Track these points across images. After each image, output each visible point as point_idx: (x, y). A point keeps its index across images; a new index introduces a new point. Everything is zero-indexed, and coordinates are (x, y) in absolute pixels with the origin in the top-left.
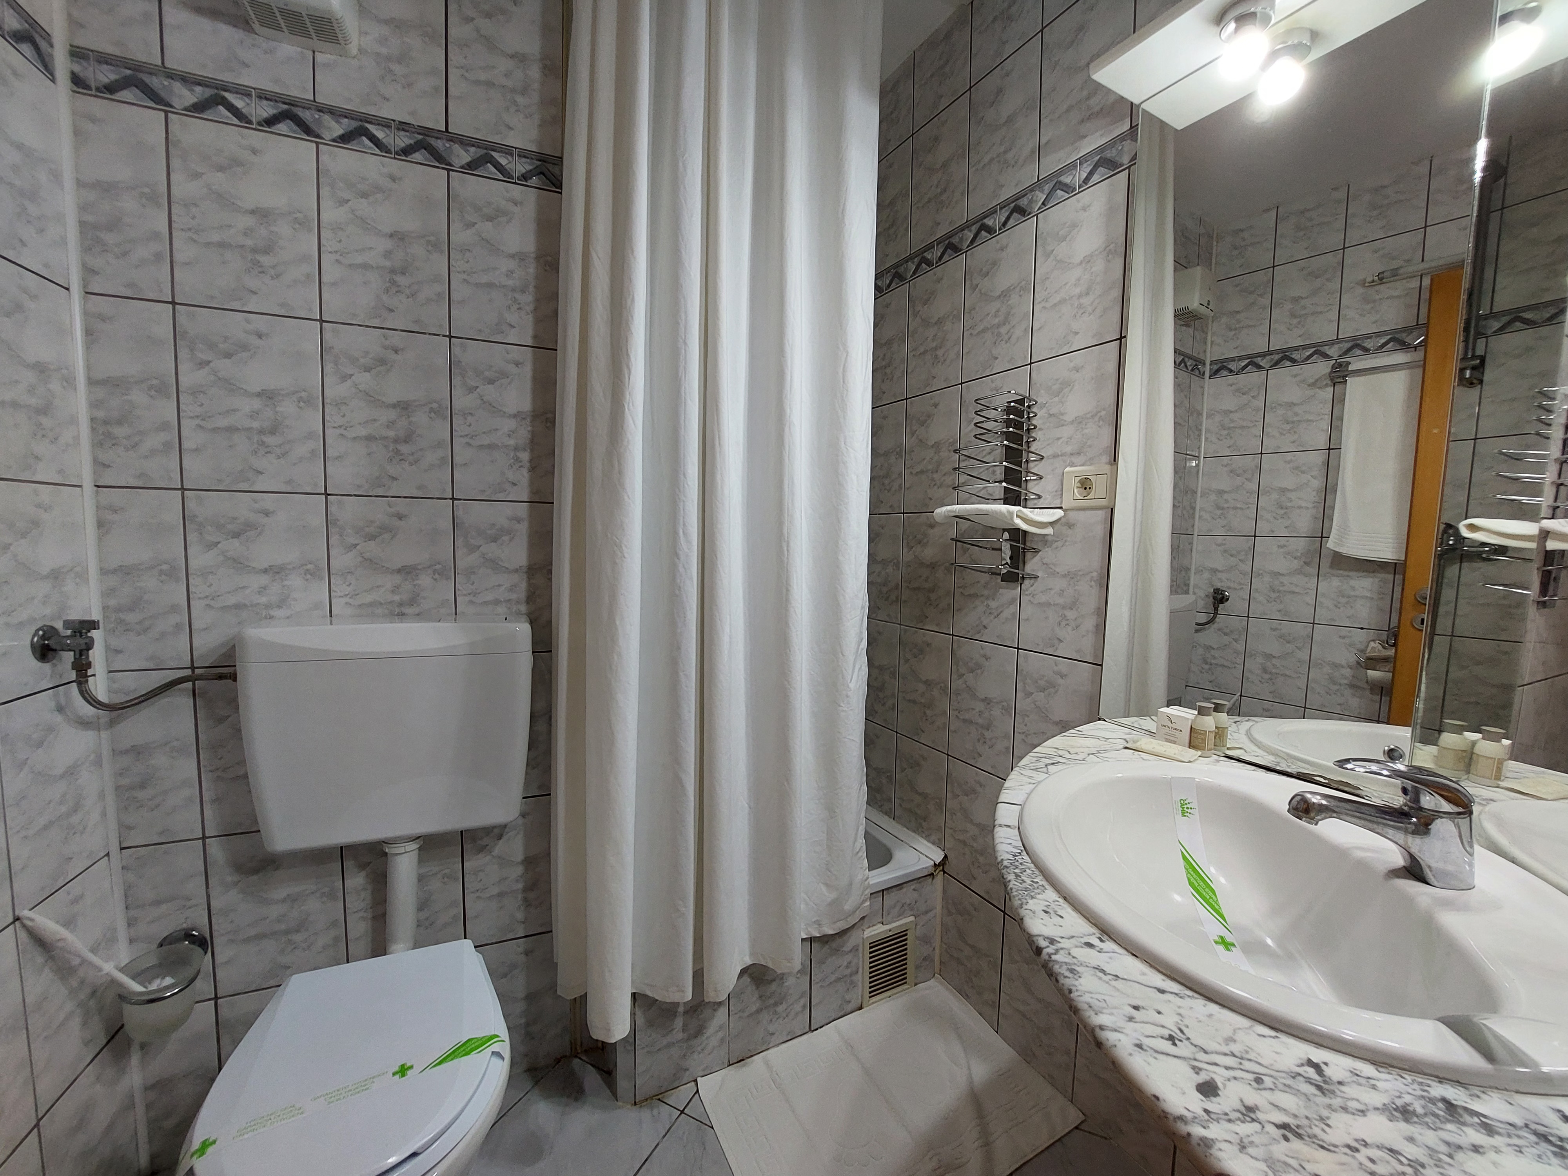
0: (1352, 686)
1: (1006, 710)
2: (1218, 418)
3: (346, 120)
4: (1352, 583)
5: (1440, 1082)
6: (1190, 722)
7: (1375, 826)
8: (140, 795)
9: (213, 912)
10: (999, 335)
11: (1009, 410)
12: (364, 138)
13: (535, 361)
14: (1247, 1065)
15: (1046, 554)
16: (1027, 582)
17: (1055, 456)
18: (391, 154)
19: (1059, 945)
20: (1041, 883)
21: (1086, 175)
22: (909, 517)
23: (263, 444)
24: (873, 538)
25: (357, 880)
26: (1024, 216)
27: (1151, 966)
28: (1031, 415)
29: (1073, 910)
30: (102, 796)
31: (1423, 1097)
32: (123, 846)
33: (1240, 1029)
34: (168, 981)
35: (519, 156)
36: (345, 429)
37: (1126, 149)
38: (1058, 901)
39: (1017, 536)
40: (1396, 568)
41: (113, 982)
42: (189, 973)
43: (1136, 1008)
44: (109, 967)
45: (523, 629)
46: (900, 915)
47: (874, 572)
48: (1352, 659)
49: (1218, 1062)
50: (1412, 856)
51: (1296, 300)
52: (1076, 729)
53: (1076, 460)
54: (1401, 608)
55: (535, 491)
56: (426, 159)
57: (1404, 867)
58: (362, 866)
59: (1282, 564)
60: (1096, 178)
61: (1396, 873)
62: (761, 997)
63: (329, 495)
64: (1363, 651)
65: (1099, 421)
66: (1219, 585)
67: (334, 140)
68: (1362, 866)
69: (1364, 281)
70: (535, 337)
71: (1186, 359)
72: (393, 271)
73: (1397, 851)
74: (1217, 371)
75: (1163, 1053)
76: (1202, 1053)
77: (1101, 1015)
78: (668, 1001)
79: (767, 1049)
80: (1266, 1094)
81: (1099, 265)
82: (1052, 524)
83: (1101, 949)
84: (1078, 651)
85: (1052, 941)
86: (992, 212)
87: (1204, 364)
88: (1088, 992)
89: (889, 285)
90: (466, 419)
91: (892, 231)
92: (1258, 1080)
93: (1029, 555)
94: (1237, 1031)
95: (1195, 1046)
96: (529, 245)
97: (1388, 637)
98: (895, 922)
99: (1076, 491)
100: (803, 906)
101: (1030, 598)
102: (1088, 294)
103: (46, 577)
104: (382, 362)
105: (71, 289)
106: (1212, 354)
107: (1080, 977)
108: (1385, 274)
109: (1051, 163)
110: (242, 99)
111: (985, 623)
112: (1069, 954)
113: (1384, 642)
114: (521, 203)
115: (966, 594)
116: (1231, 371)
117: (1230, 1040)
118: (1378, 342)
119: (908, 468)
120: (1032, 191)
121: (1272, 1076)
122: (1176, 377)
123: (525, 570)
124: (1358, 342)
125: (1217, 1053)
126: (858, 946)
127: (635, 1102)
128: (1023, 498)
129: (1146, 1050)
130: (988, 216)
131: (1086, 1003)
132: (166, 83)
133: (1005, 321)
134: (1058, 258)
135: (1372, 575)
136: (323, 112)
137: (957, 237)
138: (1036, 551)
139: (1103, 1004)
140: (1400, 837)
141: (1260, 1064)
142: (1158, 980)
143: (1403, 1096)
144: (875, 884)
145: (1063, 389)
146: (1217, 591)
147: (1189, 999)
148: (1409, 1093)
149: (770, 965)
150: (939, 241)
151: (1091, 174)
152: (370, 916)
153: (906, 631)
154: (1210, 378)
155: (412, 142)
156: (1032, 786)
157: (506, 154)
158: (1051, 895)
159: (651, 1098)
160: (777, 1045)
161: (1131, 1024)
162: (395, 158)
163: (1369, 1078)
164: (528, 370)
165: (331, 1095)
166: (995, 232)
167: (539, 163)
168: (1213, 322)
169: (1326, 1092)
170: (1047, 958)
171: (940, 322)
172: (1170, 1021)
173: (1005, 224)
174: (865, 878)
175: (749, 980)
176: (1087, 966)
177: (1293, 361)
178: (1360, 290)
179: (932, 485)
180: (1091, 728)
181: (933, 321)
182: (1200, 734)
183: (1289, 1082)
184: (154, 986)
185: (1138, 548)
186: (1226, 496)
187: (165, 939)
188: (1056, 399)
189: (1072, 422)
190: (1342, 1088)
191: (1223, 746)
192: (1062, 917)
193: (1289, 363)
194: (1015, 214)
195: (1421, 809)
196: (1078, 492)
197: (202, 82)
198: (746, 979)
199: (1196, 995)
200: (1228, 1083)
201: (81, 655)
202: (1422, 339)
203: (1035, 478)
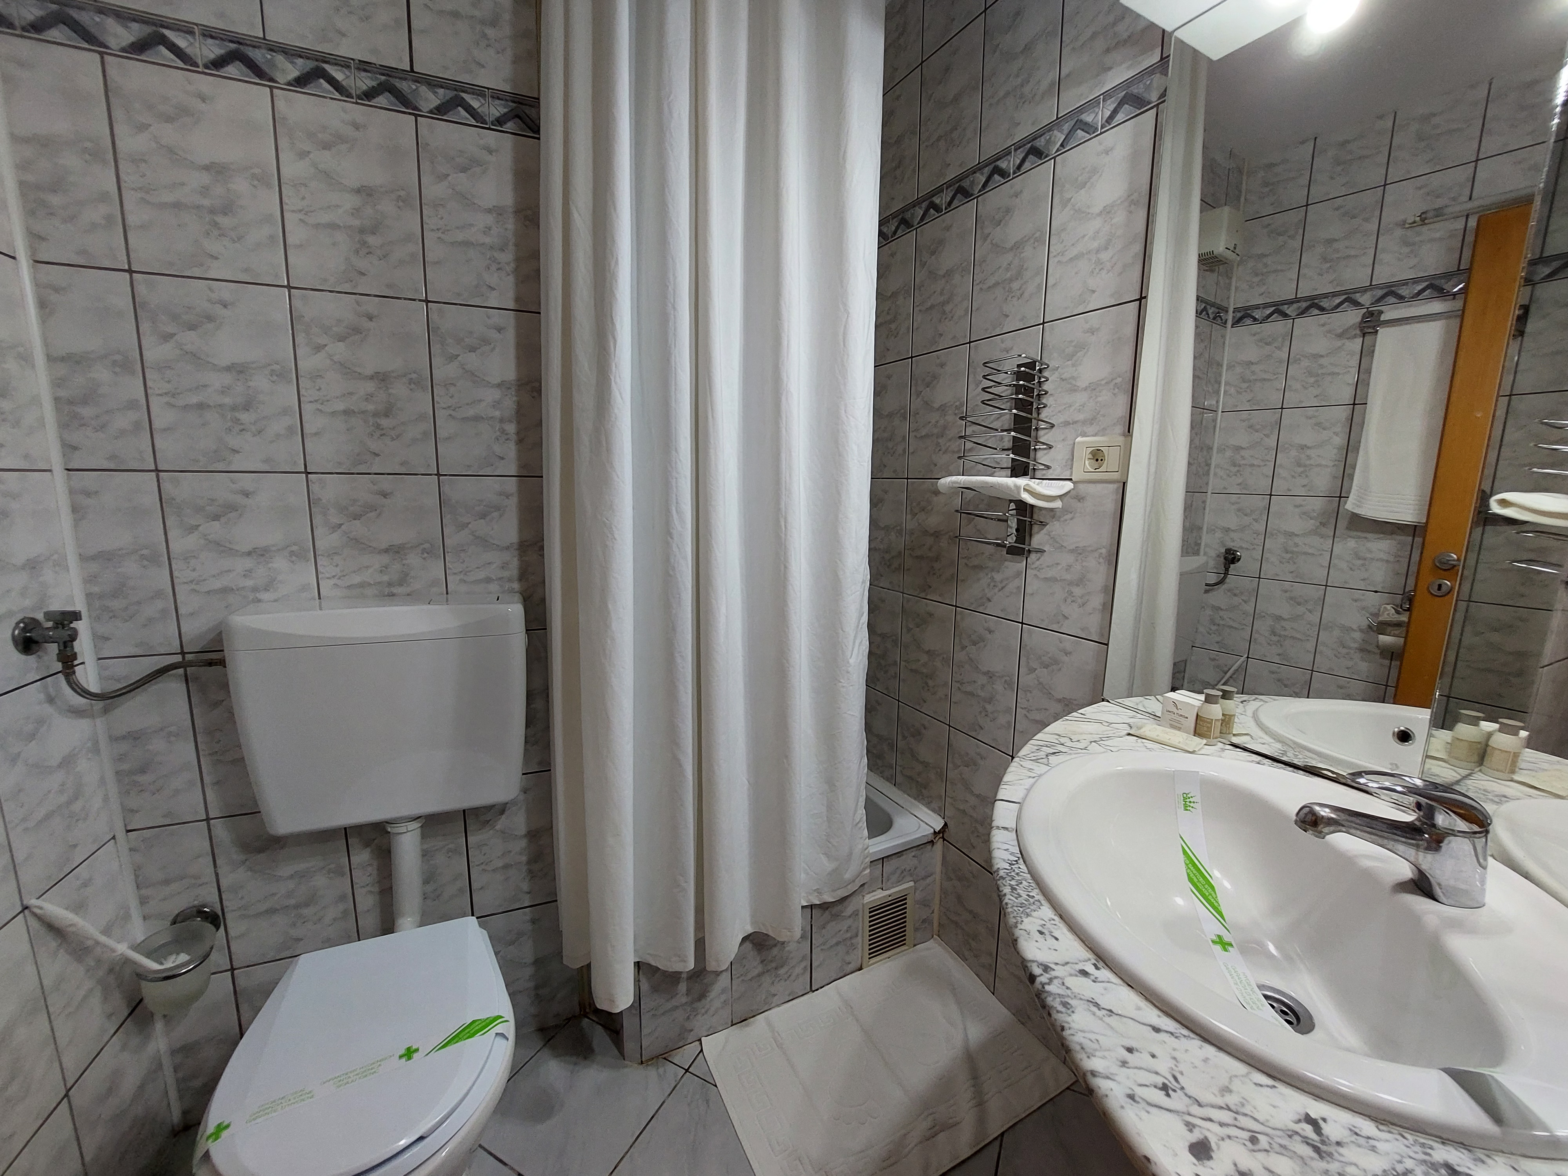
0: (1362, 650)
1: (1009, 684)
2: (1239, 369)
3: (301, 60)
4: (1369, 545)
5: (1443, 1143)
6: (1197, 708)
7: (1386, 841)
8: (141, 779)
9: (222, 889)
10: (1010, 291)
11: (1019, 375)
12: (322, 81)
13: (519, 327)
14: (1244, 1121)
15: (1054, 527)
16: (1033, 556)
17: (1067, 424)
18: (352, 98)
19: (1053, 974)
20: (1037, 897)
21: (1110, 113)
22: (913, 483)
23: (237, 421)
24: (875, 502)
25: (362, 857)
26: (1040, 159)
27: (1147, 999)
28: (1043, 380)
29: (1069, 931)
30: (102, 781)
31: (1425, 1161)
32: (129, 828)
33: (1236, 1076)
34: (183, 957)
35: (493, 97)
36: (322, 404)
37: (1155, 84)
38: (1054, 920)
39: (1023, 508)
40: (1414, 530)
41: (127, 961)
42: (202, 950)
43: (1130, 1050)
44: (122, 948)
45: (515, 611)
46: (899, 882)
47: (877, 538)
48: (1364, 623)
49: (1213, 1118)
50: (1421, 872)
51: (1330, 242)
52: (1079, 711)
53: (1090, 429)
54: (1418, 572)
55: (523, 465)
56: (392, 104)
57: (1412, 879)
58: (367, 845)
59: (1297, 525)
60: (1120, 117)
61: (1406, 887)
62: (762, 962)
63: (310, 473)
64: (1377, 615)
65: (1114, 389)
66: (1231, 545)
67: (289, 84)
68: (1368, 876)
69: (1404, 222)
70: (517, 300)
71: (1208, 307)
72: (362, 231)
73: (1408, 867)
74: (1240, 320)
75: (1156, 1106)
76: (1196, 1107)
77: (1093, 1058)
78: (671, 970)
79: (770, 1009)
80: (1261, 1156)
81: (1120, 217)
82: (1060, 497)
83: (1096, 978)
84: (1082, 630)
85: (1046, 968)
86: (1006, 153)
87: (1227, 312)
88: (1081, 1031)
89: (895, 233)
90: (447, 390)
91: (898, 172)
92: (1254, 1140)
93: (1035, 528)
94: (1234, 1079)
95: (1190, 1097)
96: (508, 199)
97: (1402, 600)
98: (894, 887)
99: (1087, 462)
100: (803, 876)
101: (1035, 572)
102: (1107, 248)
103: (23, 567)
104: (356, 330)
105: (17, 257)
106: (1236, 300)
107: (1073, 1012)
108: (1428, 215)
109: (1072, 99)
110: (184, 38)
111: (989, 595)
112: (1063, 984)
113: (1397, 606)
114: (496, 151)
115: (971, 565)
116: (1255, 319)
117: (1226, 1090)
118: (1414, 288)
119: (913, 431)
120: (1049, 131)
121: (1267, 1135)
122: (1197, 327)
123: (516, 547)
124: (1393, 289)
125: (1213, 1106)
126: (858, 910)
127: (642, 1061)
128: (1031, 467)
129: (1138, 1102)
130: (1001, 159)
131: (1077, 1043)
132: (98, 19)
133: (1018, 275)
134: (1077, 207)
135: (1389, 537)
136: (275, 52)
137: (967, 180)
138: (1043, 524)
139: (1095, 1046)
140: (1411, 852)
141: (1255, 1119)
142: (1153, 1016)
143: (1404, 1160)
144: (875, 852)
145: (1077, 353)
146: (1228, 551)
147: (1183, 1039)
148: (1411, 1157)
149: (771, 934)
150: (949, 184)
151: (1115, 112)
152: (376, 889)
153: (908, 601)
154: (1232, 327)
155: (374, 84)
156: (1032, 780)
157: (478, 95)
158: (1046, 912)
159: (657, 1057)
160: (778, 1006)
161: (1124, 1069)
162: (357, 103)
163: (1369, 1138)
164: (510, 335)
165: (339, 1079)
166: (1009, 176)
167: (514, 105)
168: (1238, 265)
169: (1324, 1155)
170: (1040, 987)
171: (949, 274)
172: (1163, 1065)
173: (1019, 167)
174: (865, 847)
175: (751, 945)
176: (1081, 999)
177: (1322, 309)
178: (1399, 232)
179: (937, 450)
180: (1096, 710)
181: (941, 273)
182: (1208, 722)
183: (1285, 1142)
184: (169, 964)
185: (1150, 512)
186: (1243, 453)
187: (177, 915)
188: (1070, 362)
189: (1085, 389)
190: (1341, 1150)
191: (1229, 734)
192: (1057, 939)
193: (1318, 311)
194: (1031, 156)
195: (1434, 826)
196: (1089, 464)
197: (136, 17)
198: (748, 945)
199: (1192, 1035)
200: (1221, 1143)
201: (65, 647)
202: (1461, 286)
203: (1045, 447)
